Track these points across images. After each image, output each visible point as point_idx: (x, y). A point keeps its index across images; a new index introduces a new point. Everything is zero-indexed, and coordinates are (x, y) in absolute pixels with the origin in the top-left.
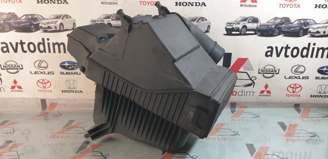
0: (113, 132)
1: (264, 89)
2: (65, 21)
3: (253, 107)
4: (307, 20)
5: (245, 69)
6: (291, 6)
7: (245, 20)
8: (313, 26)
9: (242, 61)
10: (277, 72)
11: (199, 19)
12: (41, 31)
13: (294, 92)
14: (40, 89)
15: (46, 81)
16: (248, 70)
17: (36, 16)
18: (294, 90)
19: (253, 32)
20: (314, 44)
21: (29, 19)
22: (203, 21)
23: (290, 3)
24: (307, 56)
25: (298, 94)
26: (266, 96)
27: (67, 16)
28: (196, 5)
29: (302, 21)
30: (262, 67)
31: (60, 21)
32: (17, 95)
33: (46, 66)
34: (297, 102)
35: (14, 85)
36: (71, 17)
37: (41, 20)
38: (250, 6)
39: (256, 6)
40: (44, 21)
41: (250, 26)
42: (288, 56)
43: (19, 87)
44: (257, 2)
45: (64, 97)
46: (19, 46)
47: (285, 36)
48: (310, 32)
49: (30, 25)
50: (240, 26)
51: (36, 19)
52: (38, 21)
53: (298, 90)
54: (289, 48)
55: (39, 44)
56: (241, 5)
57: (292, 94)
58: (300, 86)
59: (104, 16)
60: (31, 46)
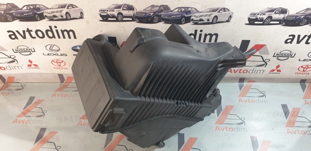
1: (275, 68)
2: (70, 10)
3: (261, 82)
5: (260, 53)
7: (272, 11)
9: (259, 47)
10: (293, 56)
12: (46, 19)
13: (304, 71)
14: (56, 67)
15: (60, 61)
16: (264, 54)
17: (38, 6)
18: (305, 69)
19: (278, 22)
21: (30, 9)
22: (225, 11)
25: (308, 72)
26: (275, 73)
27: (72, 6)
30: (278, 52)
31: (65, 10)
33: (58, 49)
34: (304, 78)
35: (30, 64)
36: (77, 7)
37: (44, 9)
40: (48, 11)
41: (275, 16)
42: (309, 43)
43: (35, 65)
46: (27, 33)
49: (34, 14)
50: (265, 17)
51: (39, 9)
52: (42, 10)
53: (309, 69)
55: (47, 31)
57: (302, 72)
59: (114, 6)
60: (39, 33)
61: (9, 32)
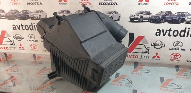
0: (59, 76)
1: (155, 55)
2: (41, 14)
3: (149, 66)
4: (184, 13)
5: (142, 43)
6: (173, 4)
7: (142, 13)
8: (188, 17)
9: (140, 38)
10: (164, 45)
11: (113, 13)
12: (30, 19)
13: (175, 58)
14: (32, 49)
15: (35, 45)
16: (145, 43)
17: (27, 11)
18: (175, 57)
19: (147, 21)
20: (189, 29)
21: (24, 13)
22: (116, 13)
23: (172, 2)
24: (184, 36)
25: (178, 59)
26: (157, 59)
27: (42, 11)
28: (111, 4)
29: (180, 14)
30: (154, 42)
31: (39, 14)
32: (22, 51)
33: (34, 37)
34: (177, 64)
35: (20, 46)
36: (44, 12)
37: (30, 13)
38: (145, 4)
39: (148, 4)
40: (32, 14)
41: (145, 16)
42: (171, 36)
43: (23, 48)
44: (149, 2)
45: (44, 54)
46: (21, 27)
47: (168, 23)
48: (186, 21)
49: (25, 16)
50: (139, 17)
51: (27, 13)
52: (28, 14)
53: (178, 57)
54: (172, 30)
55: (30, 26)
56: (139, 4)
57: (174, 59)
58: (179, 55)
59: (61, 11)
60: (26, 27)
61: (13, 25)
